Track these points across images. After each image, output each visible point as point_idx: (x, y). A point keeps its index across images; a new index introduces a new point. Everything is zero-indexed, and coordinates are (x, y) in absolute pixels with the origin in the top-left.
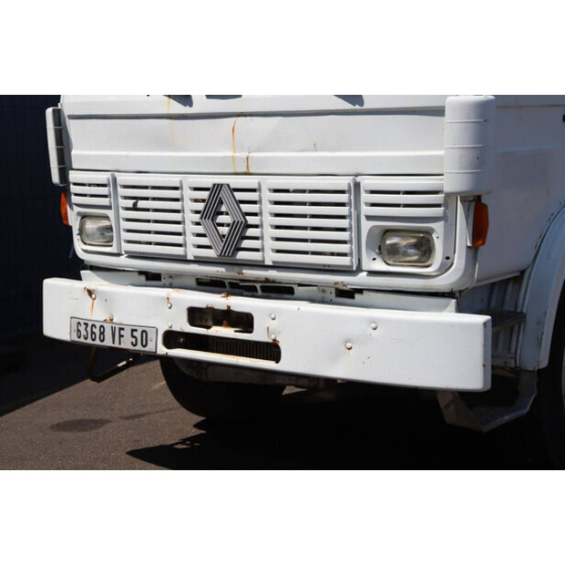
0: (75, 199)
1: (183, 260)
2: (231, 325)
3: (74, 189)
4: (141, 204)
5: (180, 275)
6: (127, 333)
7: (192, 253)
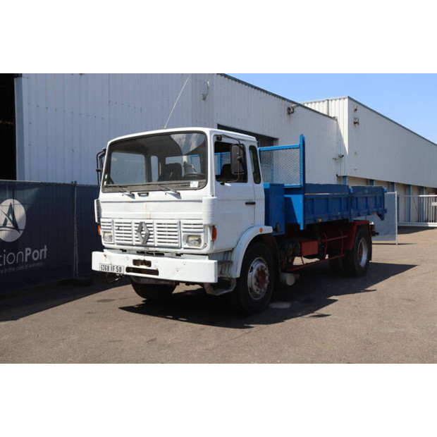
0: (102, 227)
1: (132, 245)
2: (146, 265)
3: (102, 224)
4: (120, 228)
5: (132, 250)
6: (115, 268)
7: (135, 243)
